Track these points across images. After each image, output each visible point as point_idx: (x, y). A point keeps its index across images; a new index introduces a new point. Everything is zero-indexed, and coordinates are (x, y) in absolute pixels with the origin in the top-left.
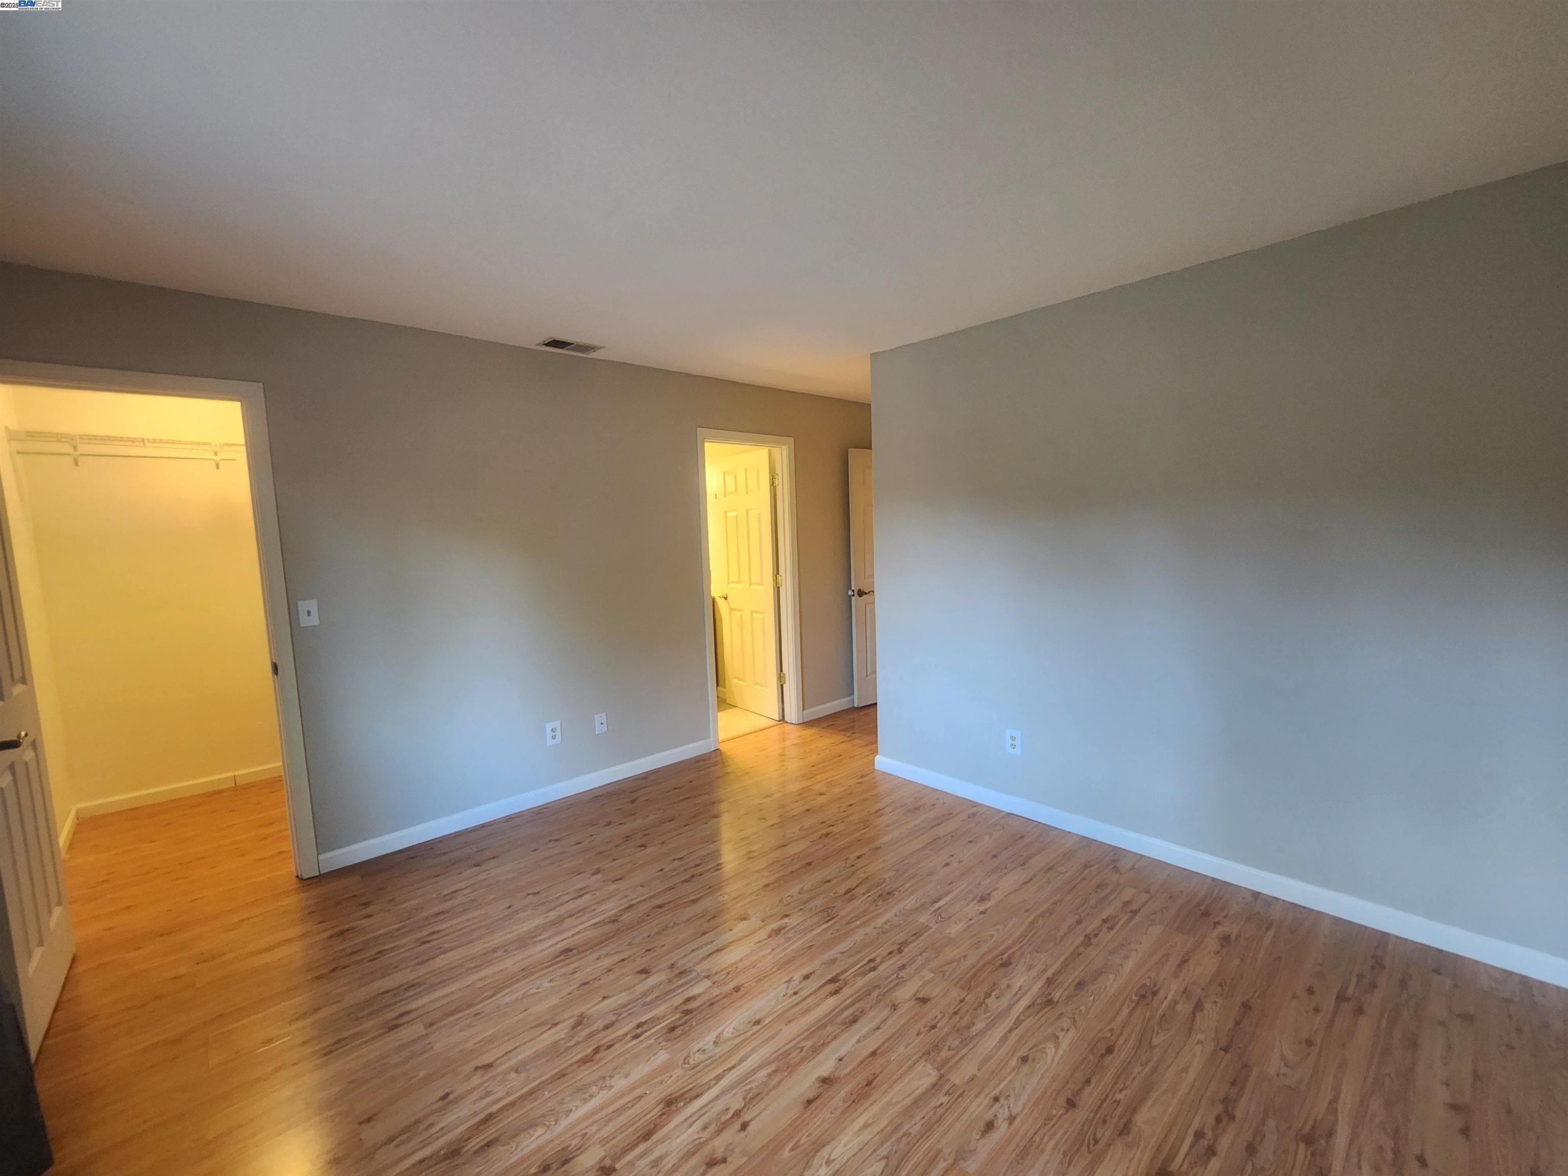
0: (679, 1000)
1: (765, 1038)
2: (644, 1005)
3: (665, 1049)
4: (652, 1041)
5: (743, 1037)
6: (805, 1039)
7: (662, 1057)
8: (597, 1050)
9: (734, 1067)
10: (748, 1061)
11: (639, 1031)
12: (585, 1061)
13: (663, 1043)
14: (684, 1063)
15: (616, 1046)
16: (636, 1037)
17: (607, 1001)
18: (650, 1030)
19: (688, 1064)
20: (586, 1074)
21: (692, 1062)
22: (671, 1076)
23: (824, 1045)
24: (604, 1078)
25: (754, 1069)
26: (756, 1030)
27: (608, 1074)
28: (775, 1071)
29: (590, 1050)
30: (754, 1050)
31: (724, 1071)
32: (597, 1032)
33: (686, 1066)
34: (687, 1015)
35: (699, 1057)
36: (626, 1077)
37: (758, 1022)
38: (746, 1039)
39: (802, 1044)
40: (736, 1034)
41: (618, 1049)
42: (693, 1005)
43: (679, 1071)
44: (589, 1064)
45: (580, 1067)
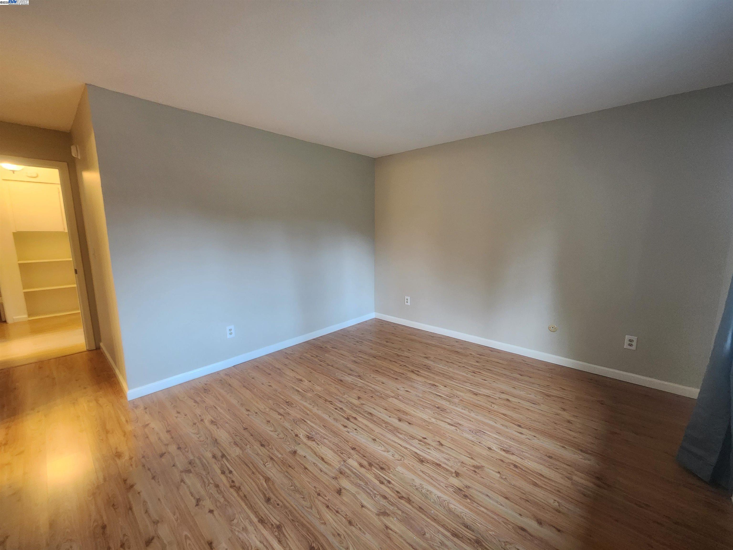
0: (363, 470)
1: (383, 437)
2: (366, 484)
3: (395, 469)
4: (391, 475)
5: (383, 443)
6: (381, 426)
7: (399, 469)
8: (401, 498)
9: (399, 444)
10: (395, 440)
11: (386, 482)
12: (409, 501)
13: (392, 470)
14: (401, 460)
15: (397, 489)
16: (389, 482)
17: (365, 503)
18: (384, 478)
19: (401, 459)
20: (416, 498)
21: (400, 458)
22: (409, 463)
23: (383, 420)
24: (417, 489)
25: (399, 438)
26: (378, 440)
27: (414, 488)
28: (399, 433)
29: (402, 501)
30: (389, 439)
31: (402, 447)
32: (389, 502)
33: (402, 459)
34: (372, 465)
35: (397, 456)
36: (414, 480)
37: (374, 440)
38: (384, 442)
39: (385, 427)
40: (381, 445)
41: (398, 488)
42: (365, 463)
43: (406, 461)
44: (411, 498)
45: (413, 502)
